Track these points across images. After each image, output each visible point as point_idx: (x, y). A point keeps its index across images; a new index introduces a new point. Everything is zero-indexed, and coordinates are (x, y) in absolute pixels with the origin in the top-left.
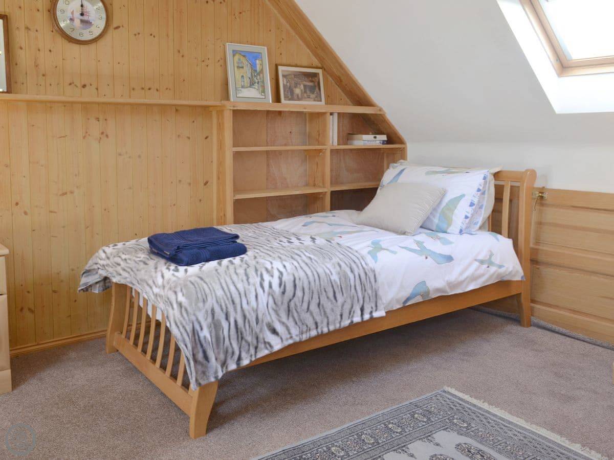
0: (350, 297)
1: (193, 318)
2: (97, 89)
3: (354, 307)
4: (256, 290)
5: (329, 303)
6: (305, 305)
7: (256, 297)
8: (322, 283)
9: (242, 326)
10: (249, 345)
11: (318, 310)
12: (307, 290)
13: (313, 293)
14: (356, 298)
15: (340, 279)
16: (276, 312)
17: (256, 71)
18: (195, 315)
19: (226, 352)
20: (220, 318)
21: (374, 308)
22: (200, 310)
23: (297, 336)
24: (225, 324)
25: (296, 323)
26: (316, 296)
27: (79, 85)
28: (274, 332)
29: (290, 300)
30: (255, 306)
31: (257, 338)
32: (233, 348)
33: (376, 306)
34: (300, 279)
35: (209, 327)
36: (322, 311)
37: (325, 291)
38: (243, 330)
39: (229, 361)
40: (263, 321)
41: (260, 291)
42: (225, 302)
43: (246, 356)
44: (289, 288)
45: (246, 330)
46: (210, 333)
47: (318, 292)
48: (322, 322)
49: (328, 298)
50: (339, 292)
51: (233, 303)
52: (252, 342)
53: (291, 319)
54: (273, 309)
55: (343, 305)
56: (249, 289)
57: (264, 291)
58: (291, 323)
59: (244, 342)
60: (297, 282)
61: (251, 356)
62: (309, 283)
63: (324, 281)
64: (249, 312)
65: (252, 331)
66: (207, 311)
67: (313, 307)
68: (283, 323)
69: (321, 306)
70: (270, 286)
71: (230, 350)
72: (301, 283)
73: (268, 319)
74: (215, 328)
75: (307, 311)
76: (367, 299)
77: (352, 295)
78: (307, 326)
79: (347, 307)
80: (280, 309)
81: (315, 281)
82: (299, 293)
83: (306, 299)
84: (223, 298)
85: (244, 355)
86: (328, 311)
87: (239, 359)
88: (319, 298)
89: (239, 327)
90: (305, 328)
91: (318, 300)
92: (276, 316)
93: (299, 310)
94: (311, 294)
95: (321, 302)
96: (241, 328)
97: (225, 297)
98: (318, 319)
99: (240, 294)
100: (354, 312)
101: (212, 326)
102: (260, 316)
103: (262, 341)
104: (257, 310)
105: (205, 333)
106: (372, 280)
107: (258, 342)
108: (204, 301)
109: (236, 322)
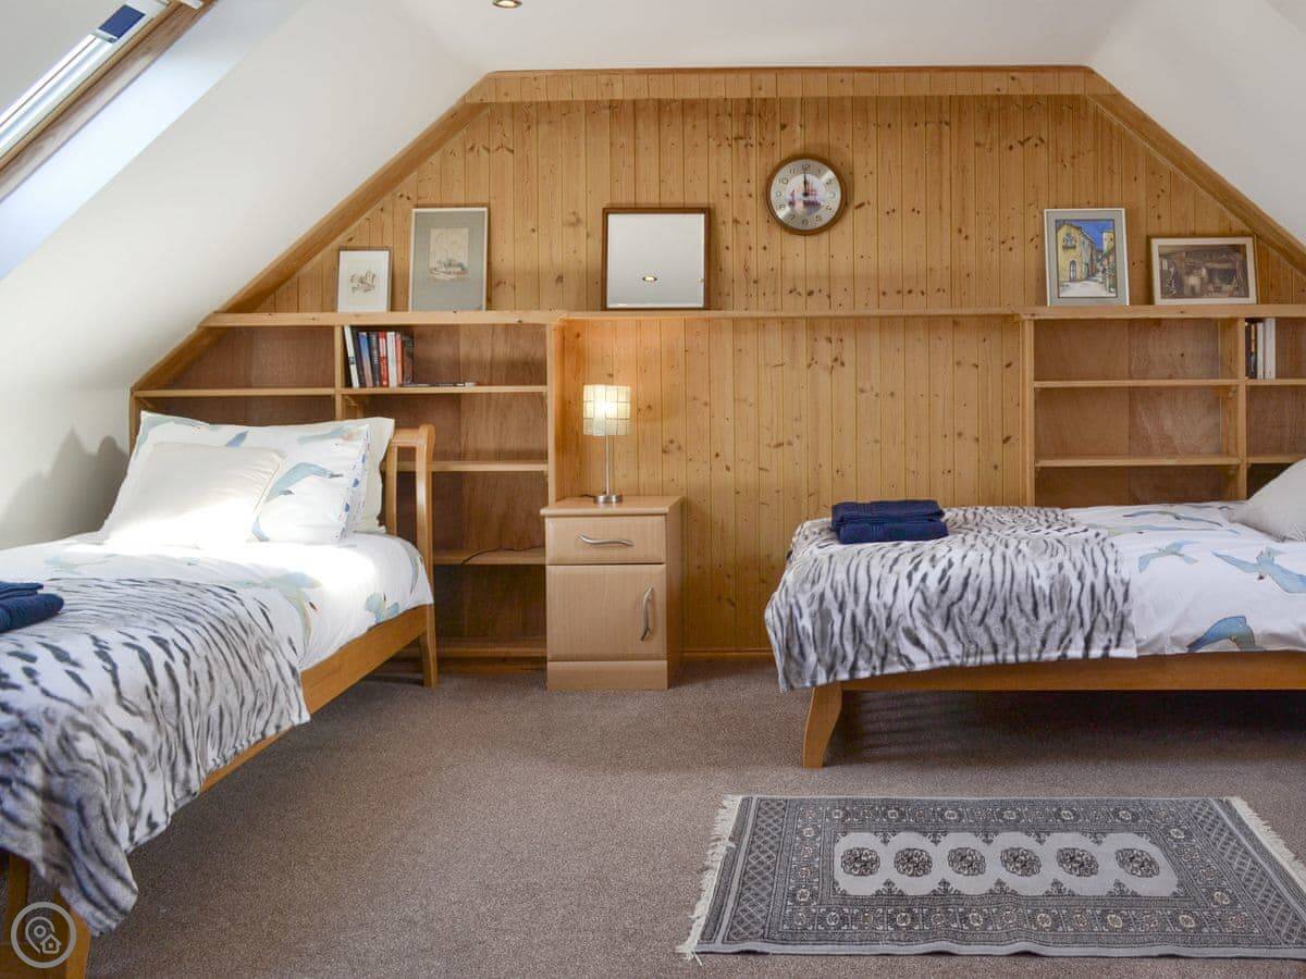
0: (1067, 617)
1: (793, 601)
2: (829, 297)
3: (1071, 635)
4: (897, 582)
5: (1023, 620)
6: (978, 615)
7: (896, 590)
8: (1015, 587)
9: (863, 625)
10: (871, 652)
11: (1001, 626)
12: (984, 594)
13: (995, 599)
14: (1078, 620)
15: (1052, 586)
16: (926, 616)
17: (1102, 251)
18: (795, 597)
19: (834, 654)
20: (830, 607)
21: (1114, 643)
22: (804, 592)
23: (958, 657)
24: (837, 618)
25: (959, 638)
26: (999, 604)
27: (803, 293)
28: (917, 643)
29: (953, 604)
30: (890, 602)
31: (886, 646)
32: (844, 651)
33: (1119, 640)
34: (978, 576)
35: (813, 616)
36: (1008, 629)
37: (1019, 600)
38: (864, 630)
39: (838, 667)
40: (897, 624)
41: (904, 582)
42: (843, 588)
43: (866, 666)
44: (955, 585)
45: (867, 630)
46: (813, 624)
47: (1005, 600)
48: (1006, 646)
49: (1021, 610)
50: (1045, 606)
51: (856, 591)
52: (876, 648)
53: (950, 631)
54: (920, 611)
55: (1049, 627)
56: (886, 578)
57: (910, 584)
58: (949, 637)
59: (863, 648)
60: (971, 580)
61: (874, 668)
62: (993, 584)
63: (1019, 585)
64: (877, 608)
65: (878, 635)
66: (813, 596)
67: (993, 620)
68: (935, 635)
69: (1006, 622)
70: (924, 579)
71: (840, 653)
72: (978, 582)
73: (909, 622)
74: (821, 619)
75: (979, 625)
76: (1100, 624)
77: (1070, 615)
78: (977, 646)
79: (1058, 630)
80: (932, 614)
81: (1003, 582)
82: (970, 596)
83: (981, 606)
84: (842, 583)
85: (861, 663)
86: (1019, 631)
87: (854, 668)
88: (1005, 609)
89: (858, 624)
90: (972, 649)
91: (1002, 612)
92: (924, 621)
93: (965, 621)
94: (991, 601)
95: (1008, 616)
96: (860, 627)
97: (846, 583)
98: (1000, 639)
99: (870, 582)
100: (1070, 641)
101: (818, 615)
102: (894, 616)
103: (895, 651)
104: (891, 608)
105: (805, 623)
106: (1119, 597)
107: (886, 651)
108: (813, 583)
109: (854, 617)
